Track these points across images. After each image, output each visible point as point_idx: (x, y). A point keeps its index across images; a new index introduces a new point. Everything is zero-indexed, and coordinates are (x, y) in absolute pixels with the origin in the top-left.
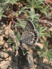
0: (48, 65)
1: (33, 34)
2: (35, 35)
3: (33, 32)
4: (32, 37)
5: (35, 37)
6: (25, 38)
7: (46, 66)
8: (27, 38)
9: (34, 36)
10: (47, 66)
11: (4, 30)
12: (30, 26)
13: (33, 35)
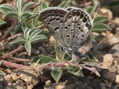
0: (98, 40)
1: (74, 18)
2: (78, 16)
3: (70, 18)
4: (78, 24)
5: (81, 18)
6: (71, 40)
7: (99, 44)
8: (74, 36)
9: (79, 20)
10: (99, 42)
11: (17, 82)
12: (54, 17)
13: (75, 20)
